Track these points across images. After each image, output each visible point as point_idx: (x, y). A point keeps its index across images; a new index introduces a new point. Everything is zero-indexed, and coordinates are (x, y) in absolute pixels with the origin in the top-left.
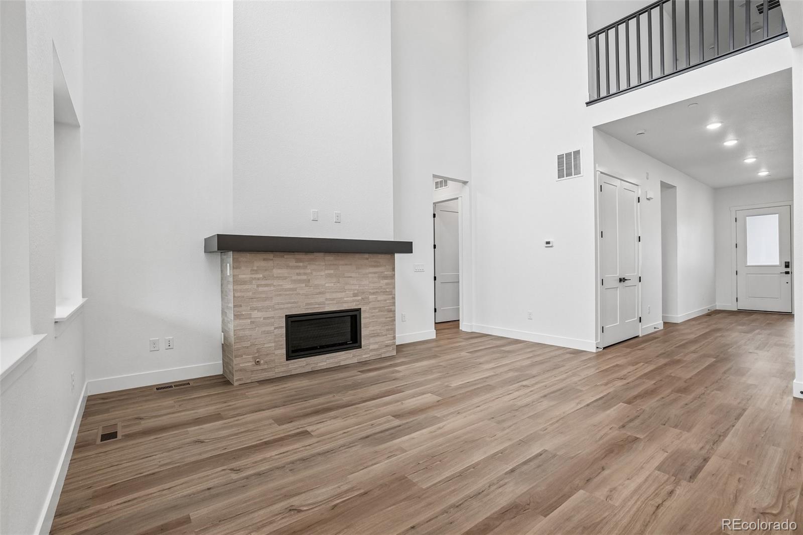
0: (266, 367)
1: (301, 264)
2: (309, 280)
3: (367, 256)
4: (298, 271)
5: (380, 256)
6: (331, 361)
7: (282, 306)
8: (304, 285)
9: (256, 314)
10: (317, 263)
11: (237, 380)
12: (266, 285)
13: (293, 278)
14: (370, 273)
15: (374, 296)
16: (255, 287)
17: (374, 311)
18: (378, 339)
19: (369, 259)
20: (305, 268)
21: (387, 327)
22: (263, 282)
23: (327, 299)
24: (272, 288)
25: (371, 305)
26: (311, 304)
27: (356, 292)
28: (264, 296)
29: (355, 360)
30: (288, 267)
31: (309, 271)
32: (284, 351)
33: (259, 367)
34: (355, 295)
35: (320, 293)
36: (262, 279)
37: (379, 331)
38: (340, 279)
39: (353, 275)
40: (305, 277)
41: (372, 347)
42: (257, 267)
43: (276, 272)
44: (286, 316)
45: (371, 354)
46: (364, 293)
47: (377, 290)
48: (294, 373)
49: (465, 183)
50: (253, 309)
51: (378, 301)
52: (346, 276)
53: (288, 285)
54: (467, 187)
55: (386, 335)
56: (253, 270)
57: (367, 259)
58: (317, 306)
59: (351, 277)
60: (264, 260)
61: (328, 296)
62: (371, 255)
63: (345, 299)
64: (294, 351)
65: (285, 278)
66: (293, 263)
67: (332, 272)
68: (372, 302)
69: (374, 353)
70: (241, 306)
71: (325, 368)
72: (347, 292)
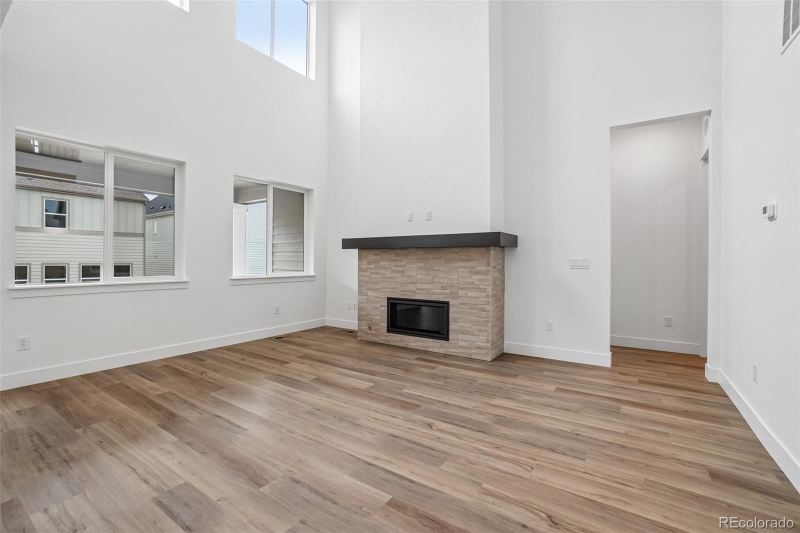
0: (374, 332)
1: (398, 258)
2: (404, 271)
3: (456, 250)
4: (396, 263)
5: (472, 249)
6: (420, 344)
7: (385, 290)
8: (400, 275)
9: (369, 293)
10: (410, 257)
11: (359, 336)
12: (377, 273)
13: (393, 269)
14: (460, 267)
15: (464, 292)
16: (370, 274)
17: (463, 306)
18: (467, 337)
19: (459, 253)
20: (401, 261)
21: (479, 327)
22: (375, 271)
23: (417, 289)
24: (379, 276)
25: (460, 301)
26: (405, 291)
27: (444, 285)
28: (374, 281)
29: (442, 351)
30: (390, 260)
31: (404, 264)
32: (386, 325)
33: (370, 332)
34: (443, 288)
35: (412, 283)
36: (374, 269)
37: (468, 329)
38: (430, 272)
39: (442, 268)
40: (401, 269)
41: (460, 343)
42: (371, 260)
43: (382, 263)
44: (387, 298)
45: (459, 350)
46: (452, 287)
47: (467, 286)
48: (392, 343)
50: (368, 289)
51: (469, 297)
52: (435, 269)
53: (389, 274)
55: (478, 336)
56: (369, 262)
57: (457, 253)
58: (409, 293)
59: (440, 270)
60: (375, 254)
61: (418, 286)
62: (461, 249)
63: (434, 291)
64: (394, 325)
65: (387, 269)
66: (393, 257)
67: (422, 265)
68: (461, 297)
69: (463, 350)
70: (362, 286)
71: (415, 348)
72: (436, 285)
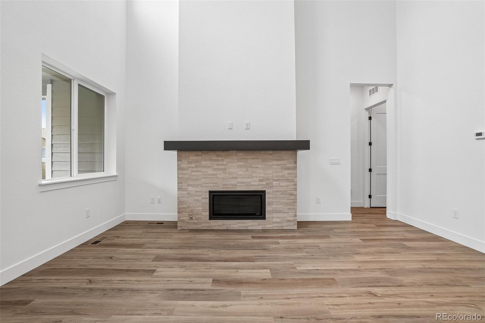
0: (196, 221)
1: (220, 158)
2: (226, 169)
3: (271, 152)
4: (218, 163)
5: (283, 152)
6: (241, 225)
7: (207, 185)
8: (222, 172)
9: (190, 188)
10: (231, 158)
11: (180, 227)
12: (197, 171)
13: (215, 167)
14: (274, 165)
15: (277, 183)
16: (190, 172)
17: (277, 193)
18: (280, 215)
19: (273, 155)
20: (223, 160)
21: (289, 207)
22: (195, 169)
23: (238, 182)
24: (200, 173)
25: (274, 189)
26: (227, 185)
27: (262, 178)
28: (195, 178)
29: (260, 228)
30: (211, 160)
31: (225, 163)
32: (208, 213)
33: (190, 221)
34: (260, 181)
35: (233, 178)
36: (195, 167)
37: (281, 209)
38: (249, 169)
39: (259, 166)
40: (223, 167)
41: (274, 220)
42: (192, 160)
43: (203, 163)
44: (209, 191)
45: (274, 225)
46: (268, 179)
47: (280, 178)
48: (214, 228)
49: (390, 86)
50: (189, 185)
51: (281, 186)
52: (253, 166)
53: (210, 172)
54: (392, 90)
55: (288, 213)
56: (190, 162)
57: (271, 154)
58: (231, 186)
59: (258, 168)
60: (196, 155)
61: (239, 180)
62: (275, 152)
63: (252, 183)
64: (214, 214)
65: (209, 167)
66: (214, 158)
67: (242, 163)
68: (275, 186)
69: (276, 225)
70: (182, 183)
71: (236, 229)
72: (254, 178)
